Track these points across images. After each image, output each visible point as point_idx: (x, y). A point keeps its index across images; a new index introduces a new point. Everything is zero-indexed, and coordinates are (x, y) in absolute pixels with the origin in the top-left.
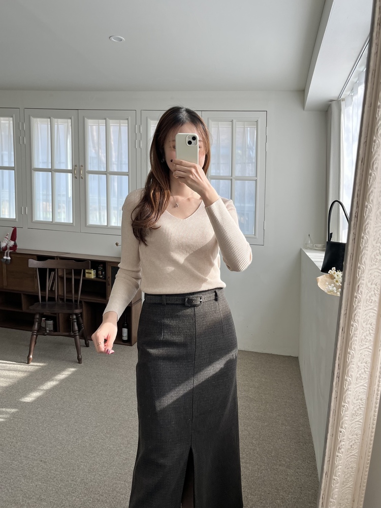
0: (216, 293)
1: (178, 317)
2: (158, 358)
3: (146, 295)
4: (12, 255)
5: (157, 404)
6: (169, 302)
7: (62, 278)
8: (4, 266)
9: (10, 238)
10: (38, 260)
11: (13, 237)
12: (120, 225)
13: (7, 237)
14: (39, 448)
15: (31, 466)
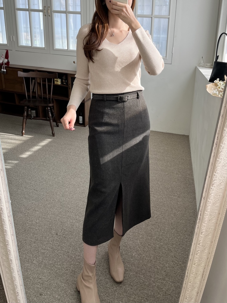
0: (137, 94)
1: (113, 108)
2: (101, 132)
3: (93, 94)
4: (7, 69)
5: (101, 159)
6: (108, 99)
7: (39, 84)
8: (3, 76)
9: (4, 57)
10: (24, 72)
11: (7, 57)
12: (75, 49)
13: (3, 56)
14: (33, 183)
15: (28, 193)
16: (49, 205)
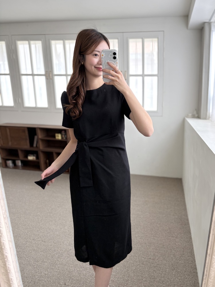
14: (41, 234)
15: (37, 244)
16: (57, 255)
